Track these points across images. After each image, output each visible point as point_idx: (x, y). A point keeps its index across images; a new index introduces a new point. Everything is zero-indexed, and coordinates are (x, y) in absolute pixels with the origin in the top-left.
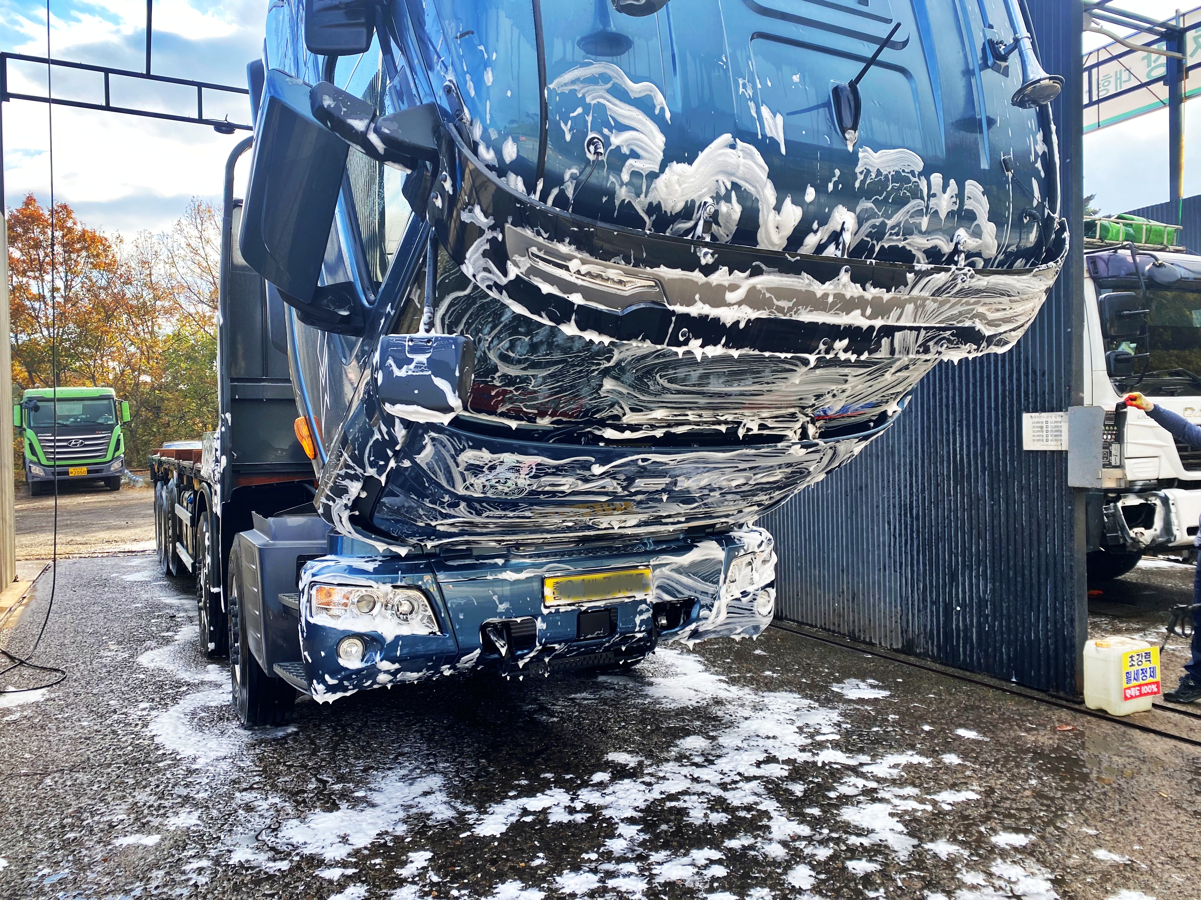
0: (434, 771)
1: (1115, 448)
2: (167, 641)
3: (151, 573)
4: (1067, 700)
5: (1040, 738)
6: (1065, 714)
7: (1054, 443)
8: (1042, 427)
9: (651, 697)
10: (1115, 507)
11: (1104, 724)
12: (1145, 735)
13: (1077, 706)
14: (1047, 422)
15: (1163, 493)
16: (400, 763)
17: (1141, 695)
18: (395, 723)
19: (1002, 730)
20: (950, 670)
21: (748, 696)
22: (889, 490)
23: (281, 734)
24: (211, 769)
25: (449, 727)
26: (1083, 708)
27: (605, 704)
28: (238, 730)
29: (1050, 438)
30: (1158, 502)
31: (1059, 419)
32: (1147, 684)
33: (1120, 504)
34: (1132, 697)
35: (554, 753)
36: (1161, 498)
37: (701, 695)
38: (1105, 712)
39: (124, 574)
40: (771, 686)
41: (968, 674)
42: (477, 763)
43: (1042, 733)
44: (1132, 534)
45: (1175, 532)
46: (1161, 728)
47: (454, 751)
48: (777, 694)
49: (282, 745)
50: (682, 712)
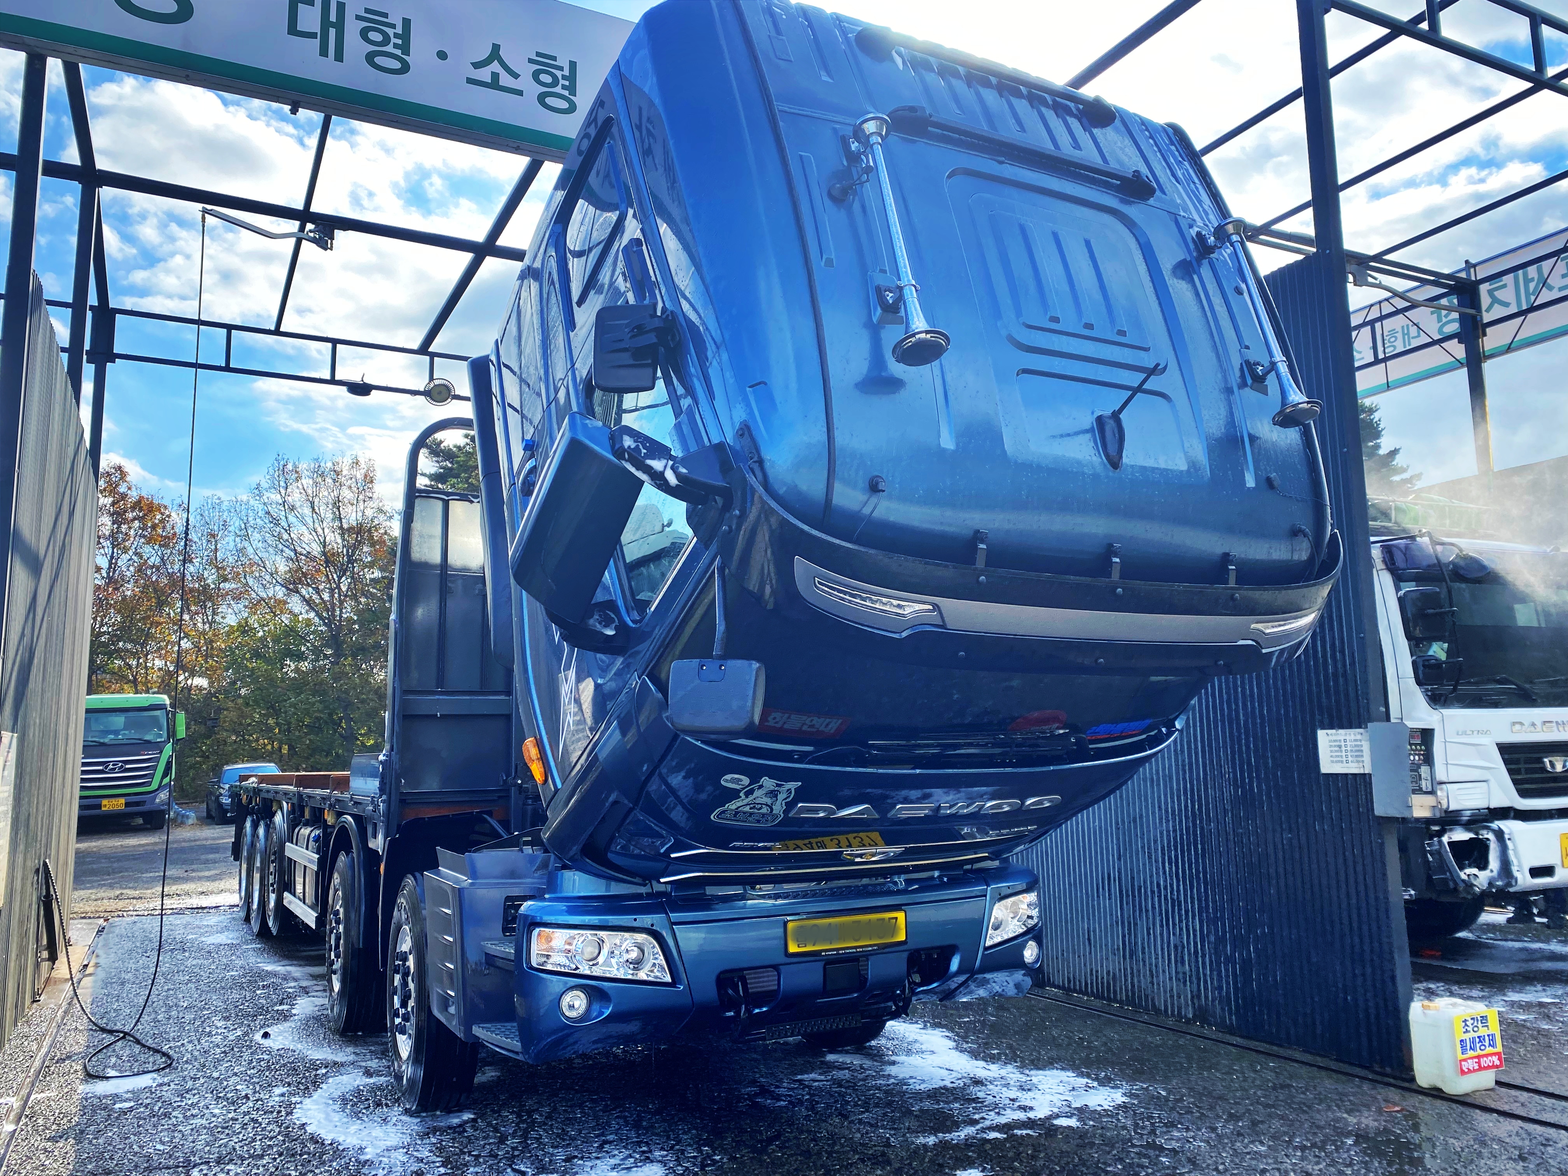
0: (649, 1160)
1: (1424, 770)
2: (285, 1017)
3: (236, 934)
4: (1394, 1078)
5: (1363, 1120)
6: (1393, 1094)
7: (1355, 765)
8: (1340, 747)
9: (895, 1077)
10: (1440, 843)
11: (1438, 1103)
12: (1487, 1116)
13: (1406, 1085)
14: (1345, 741)
15: (1496, 824)
16: (607, 1152)
17: (1481, 1068)
18: (590, 1108)
19: (1318, 1111)
20: (1252, 1044)
21: (1011, 1075)
22: (1168, 821)
23: (455, 1121)
24: (385, 1160)
25: (658, 1112)
26: (1414, 1087)
27: (840, 1086)
28: (404, 1118)
29: (1350, 759)
30: (1491, 836)
31: (1359, 737)
32: (1487, 1056)
33: (1445, 839)
34: (1470, 1071)
35: (789, 1140)
36: (1494, 831)
37: (954, 1074)
38: (1440, 1090)
39: (202, 934)
40: (1039, 1064)
41: (1275, 1048)
42: (701, 1151)
43: (1366, 1114)
44: (1463, 876)
45: (1516, 874)
46: (1506, 1108)
47: (668, 1138)
48: (1047, 1072)
49: (460, 1133)
50: (936, 1094)
